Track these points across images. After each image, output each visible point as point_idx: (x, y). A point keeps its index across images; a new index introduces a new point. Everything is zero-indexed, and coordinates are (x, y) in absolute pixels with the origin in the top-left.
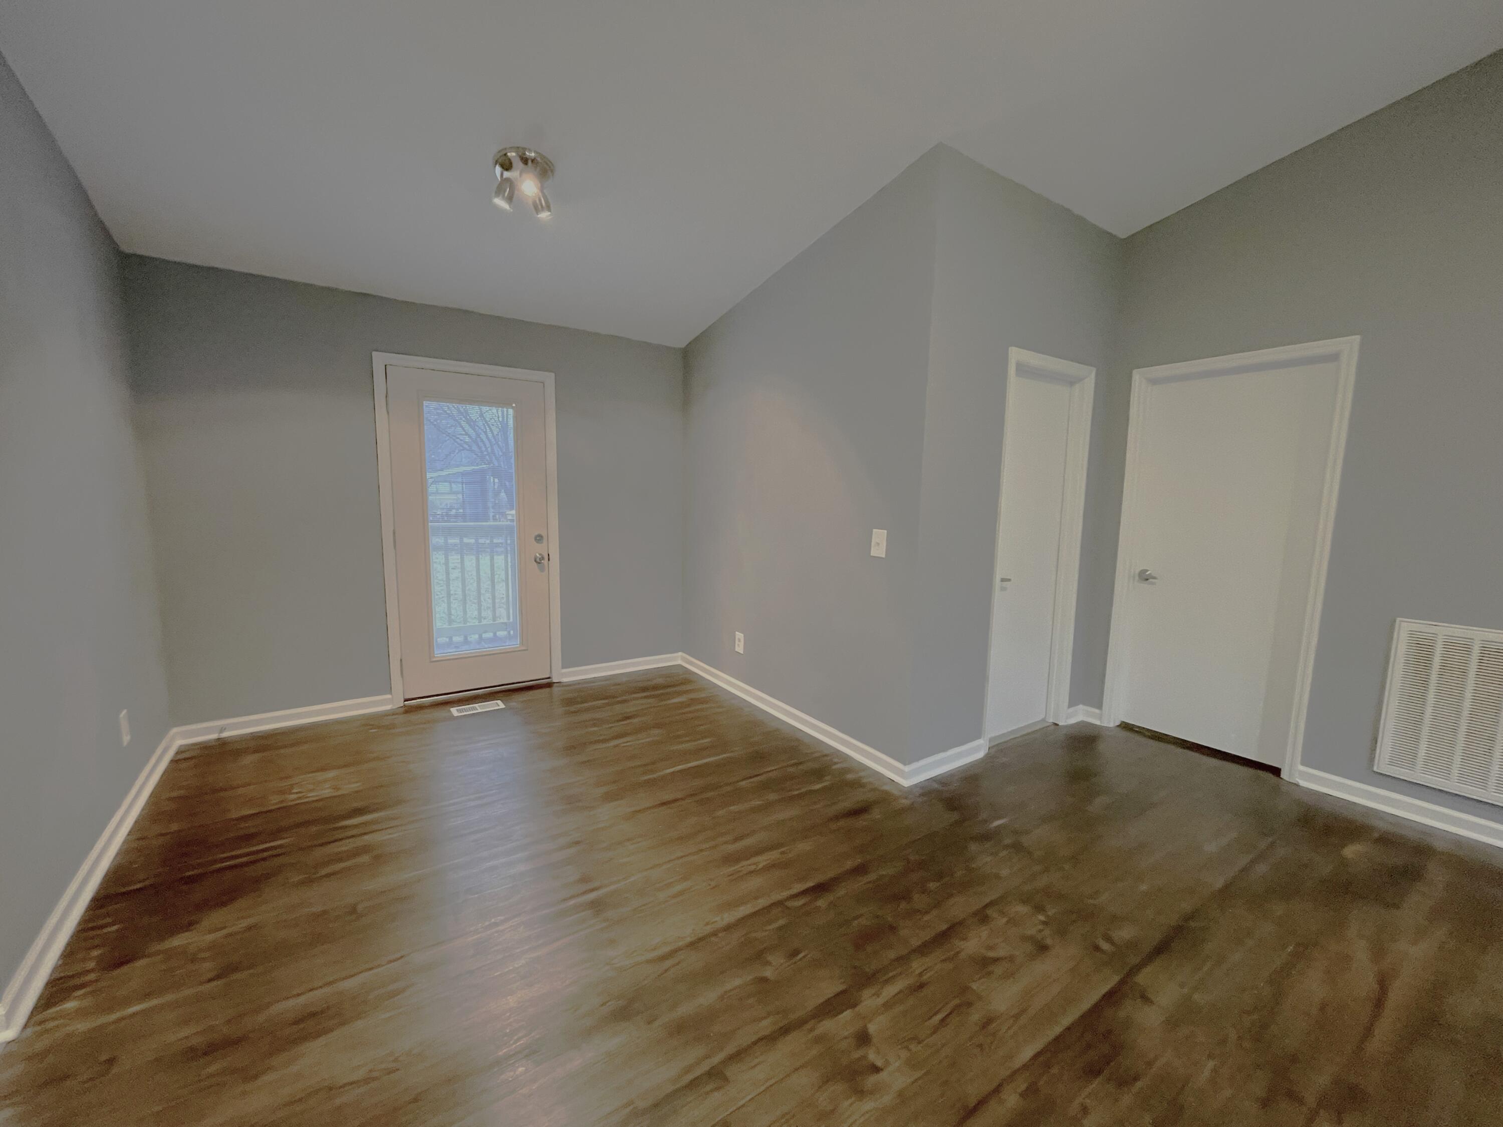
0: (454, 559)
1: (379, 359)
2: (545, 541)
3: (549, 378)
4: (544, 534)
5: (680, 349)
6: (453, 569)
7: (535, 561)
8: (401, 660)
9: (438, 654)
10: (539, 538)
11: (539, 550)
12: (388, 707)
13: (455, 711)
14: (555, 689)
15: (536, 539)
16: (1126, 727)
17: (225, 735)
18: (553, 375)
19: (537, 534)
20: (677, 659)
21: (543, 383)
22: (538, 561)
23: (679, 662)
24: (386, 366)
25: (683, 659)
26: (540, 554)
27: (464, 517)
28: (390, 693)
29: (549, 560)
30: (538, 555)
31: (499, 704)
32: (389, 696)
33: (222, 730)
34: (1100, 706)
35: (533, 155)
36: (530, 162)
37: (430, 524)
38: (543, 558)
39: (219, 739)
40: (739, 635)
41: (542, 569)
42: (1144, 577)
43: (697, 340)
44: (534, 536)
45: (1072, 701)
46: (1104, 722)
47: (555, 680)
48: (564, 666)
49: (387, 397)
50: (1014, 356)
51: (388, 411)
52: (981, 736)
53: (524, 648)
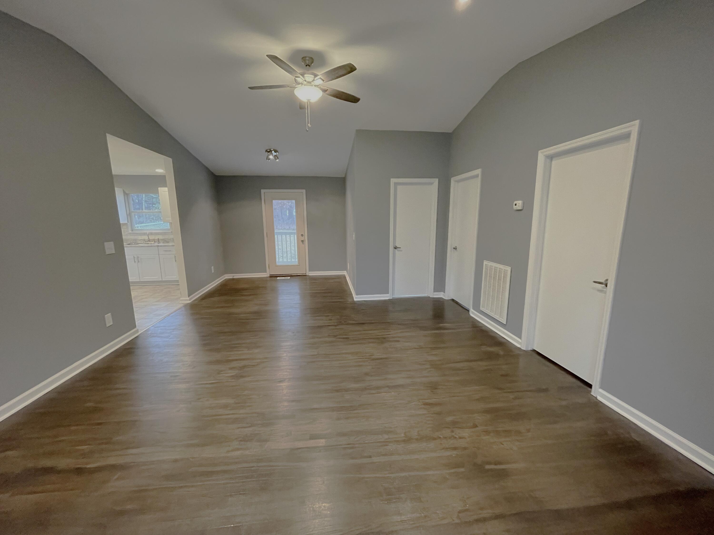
1: (263, 191)
2: (304, 236)
3: (304, 191)
4: (304, 234)
8: (269, 264)
9: (277, 264)
11: (303, 238)
12: (266, 276)
13: (278, 278)
14: (307, 277)
15: (302, 235)
16: (453, 300)
17: (234, 277)
21: (302, 192)
22: (302, 241)
23: (345, 274)
24: (264, 193)
28: (266, 272)
29: (305, 241)
31: (289, 278)
32: (266, 274)
34: (444, 292)
41: (303, 244)
42: (455, 248)
43: (346, 173)
45: (436, 290)
46: (446, 298)
47: (307, 274)
48: (309, 271)
49: (265, 200)
50: (393, 181)
51: (265, 204)
52: (388, 293)
53: (299, 265)
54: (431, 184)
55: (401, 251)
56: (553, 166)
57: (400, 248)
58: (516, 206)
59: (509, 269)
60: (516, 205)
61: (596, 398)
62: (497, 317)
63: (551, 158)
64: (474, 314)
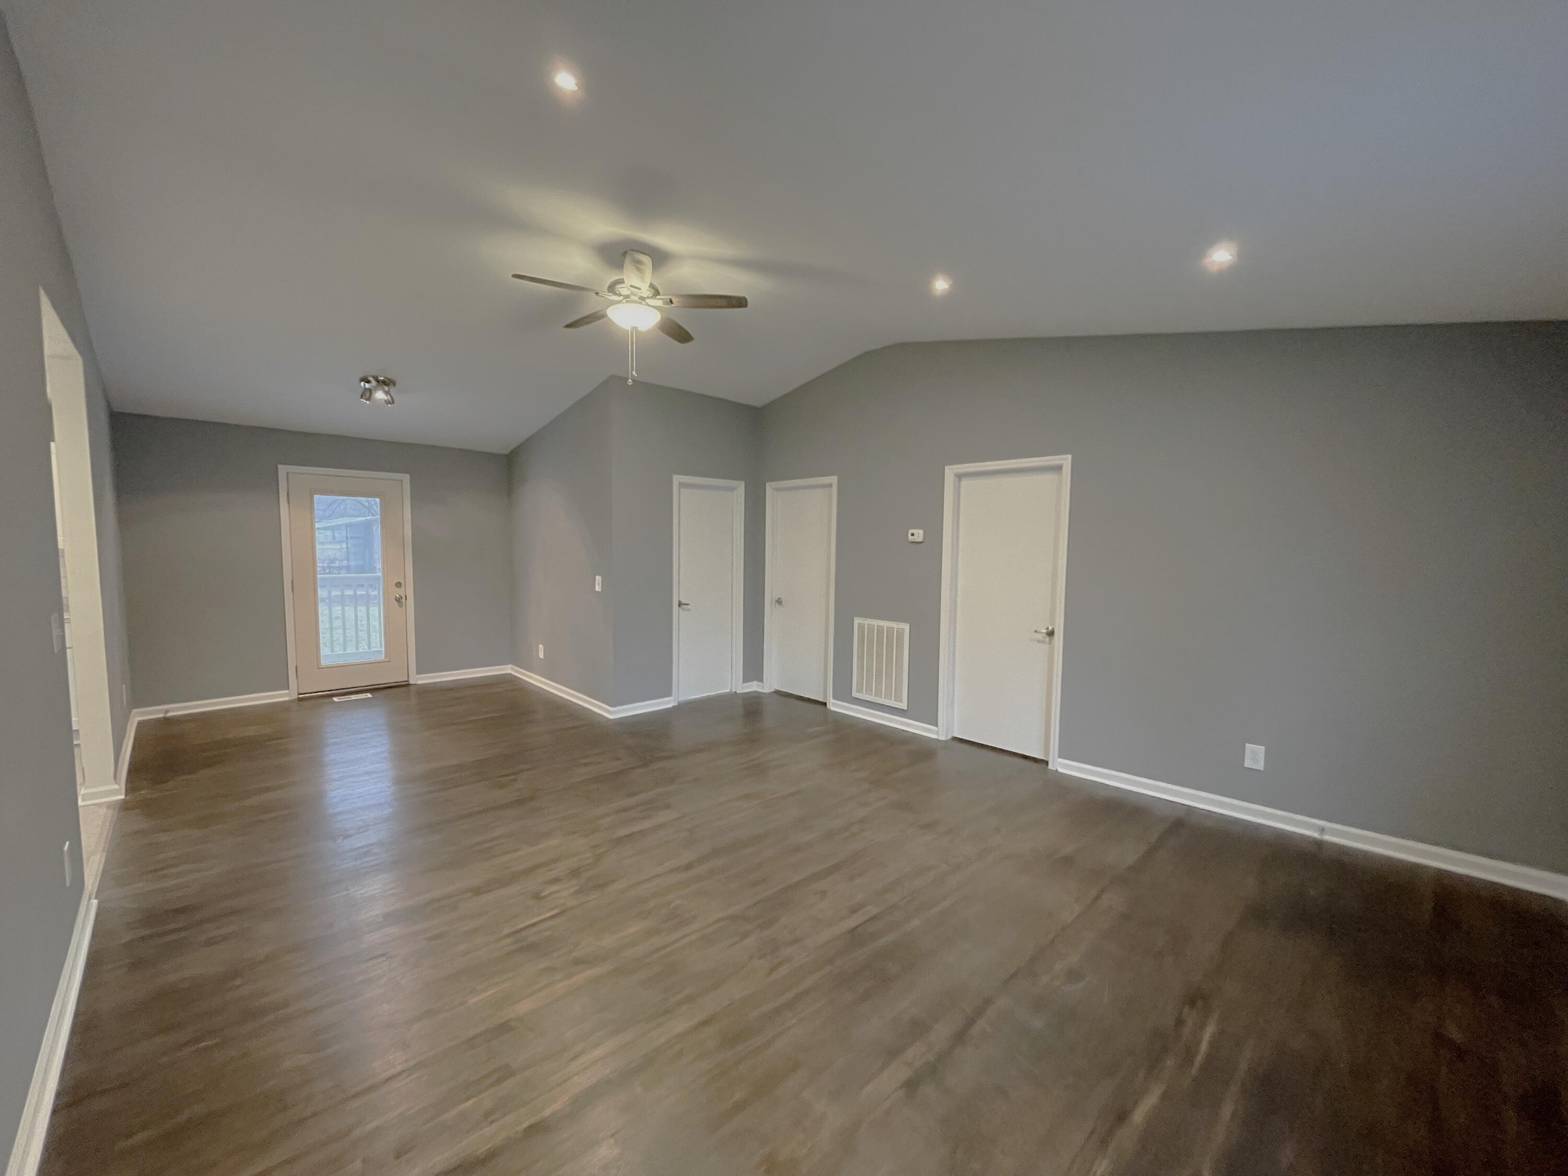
0: (337, 610)
1: (283, 469)
2: (403, 586)
3: (406, 478)
4: (403, 582)
5: (505, 455)
6: (335, 619)
7: (396, 600)
8: (296, 667)
9: (324, 663)
10: (399, 585)
11: (399, 592)
12: (287, 699)
13: (335, 699)
14: (412, 688)
15: (396, 585)
16: (778, 692)
17: (170, 714)
18: (408, 476)
19: (397, 581)
20: (508, 669)
21: (401, 481)
22: (398, 600)
23: (509, 671)
24: (288, 473)
25: (512, 669)
26: (400, 596)
27: (348, 569)
28: (288, 688)
29: (406, 599)
30: (397, 596)
31: (369, 695)
32: (287, 691)
33: (167, 711)
34: (762, 681)
35: (382, 378)
36: (380, 382)
37: (318, 576)
38: (402, 598)
39: (165, 717)
40: (541, 646)
41: (401, 606)
42: (779, 602)
43: (519, 446)
44: (394, 584)
45: (747, 679)
46: (767, 690)
47: (411, 682)
48: (418, 673)
49: (288, 493)
50: (677, 479)
51: (288, 502)
52: (670, 695)
53: (388, 660)
54: (732, 489)
55: (689, 610)
56: (962, 489)
57: (688, 604)
58: (912, 537)
59: (906, 627)
60: (913, 535)
61: (1057, 771)
62: (892, 703)
63: (960, 477)
64: (836, 706)
